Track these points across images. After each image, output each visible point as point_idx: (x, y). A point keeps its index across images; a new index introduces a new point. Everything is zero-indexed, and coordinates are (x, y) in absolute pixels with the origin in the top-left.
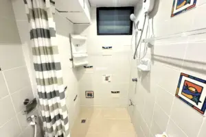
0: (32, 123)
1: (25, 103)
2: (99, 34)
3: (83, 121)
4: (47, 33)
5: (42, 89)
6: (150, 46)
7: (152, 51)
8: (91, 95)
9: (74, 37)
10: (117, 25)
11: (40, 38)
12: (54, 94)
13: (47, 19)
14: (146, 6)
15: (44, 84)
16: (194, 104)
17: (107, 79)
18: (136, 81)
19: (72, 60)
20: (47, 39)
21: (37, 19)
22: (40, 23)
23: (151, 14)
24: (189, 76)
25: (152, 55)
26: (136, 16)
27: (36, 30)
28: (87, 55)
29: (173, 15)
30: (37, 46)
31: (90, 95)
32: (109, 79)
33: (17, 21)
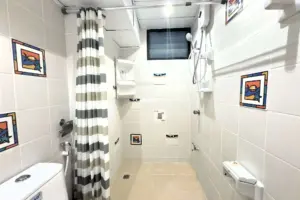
0: (65, 153)
1: (61, 124)
2: (149, 58)
3: (126, 177)
4: (96, 44)
5: (82, 106)
6: (210, 62)
7: (213, 67)
8: (138, 141)
9: (120, 61)
10: (170, 48)
11: (88, 49)
12: (95, 113)
13: (97, 31)
14: (202, 21)
15: (86, 100)
16: (256, 103)
17: (160, 117)
18: (199, 113)
19: (115, 88)
20: (95, 50)
21: (88, 31)
22: (91, 34)
23: (207, 28)
24: (248, 76)
25: (213, 71)
26: (193, 35)
27: (86, 40)
28: (134, 84)
29: (227, 22)
30: (84, 56)
31: (136, 140)
32: (164, 117)
33: (67, 34)
